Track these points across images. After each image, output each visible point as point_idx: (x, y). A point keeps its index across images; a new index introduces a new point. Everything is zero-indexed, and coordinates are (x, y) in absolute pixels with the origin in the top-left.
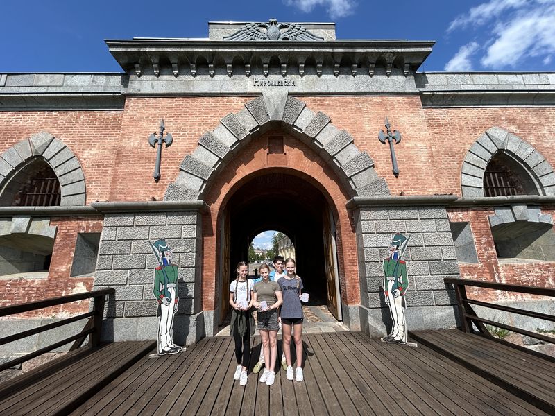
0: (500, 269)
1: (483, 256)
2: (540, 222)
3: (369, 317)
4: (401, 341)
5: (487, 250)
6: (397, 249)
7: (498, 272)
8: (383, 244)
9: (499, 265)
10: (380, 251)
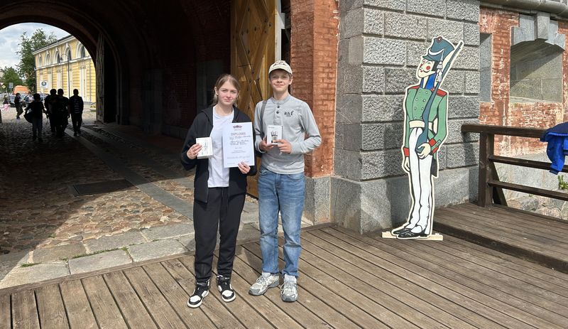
0: (510, 110)
1: (497, 91)
2: (555, 45)
3: (363, 197)
4: (422, 234)
5: (502, 81)
6: (435, 69)
7: (507, 115)
8: (391, 60)
9: (509, 105)
10: (387, 72)
